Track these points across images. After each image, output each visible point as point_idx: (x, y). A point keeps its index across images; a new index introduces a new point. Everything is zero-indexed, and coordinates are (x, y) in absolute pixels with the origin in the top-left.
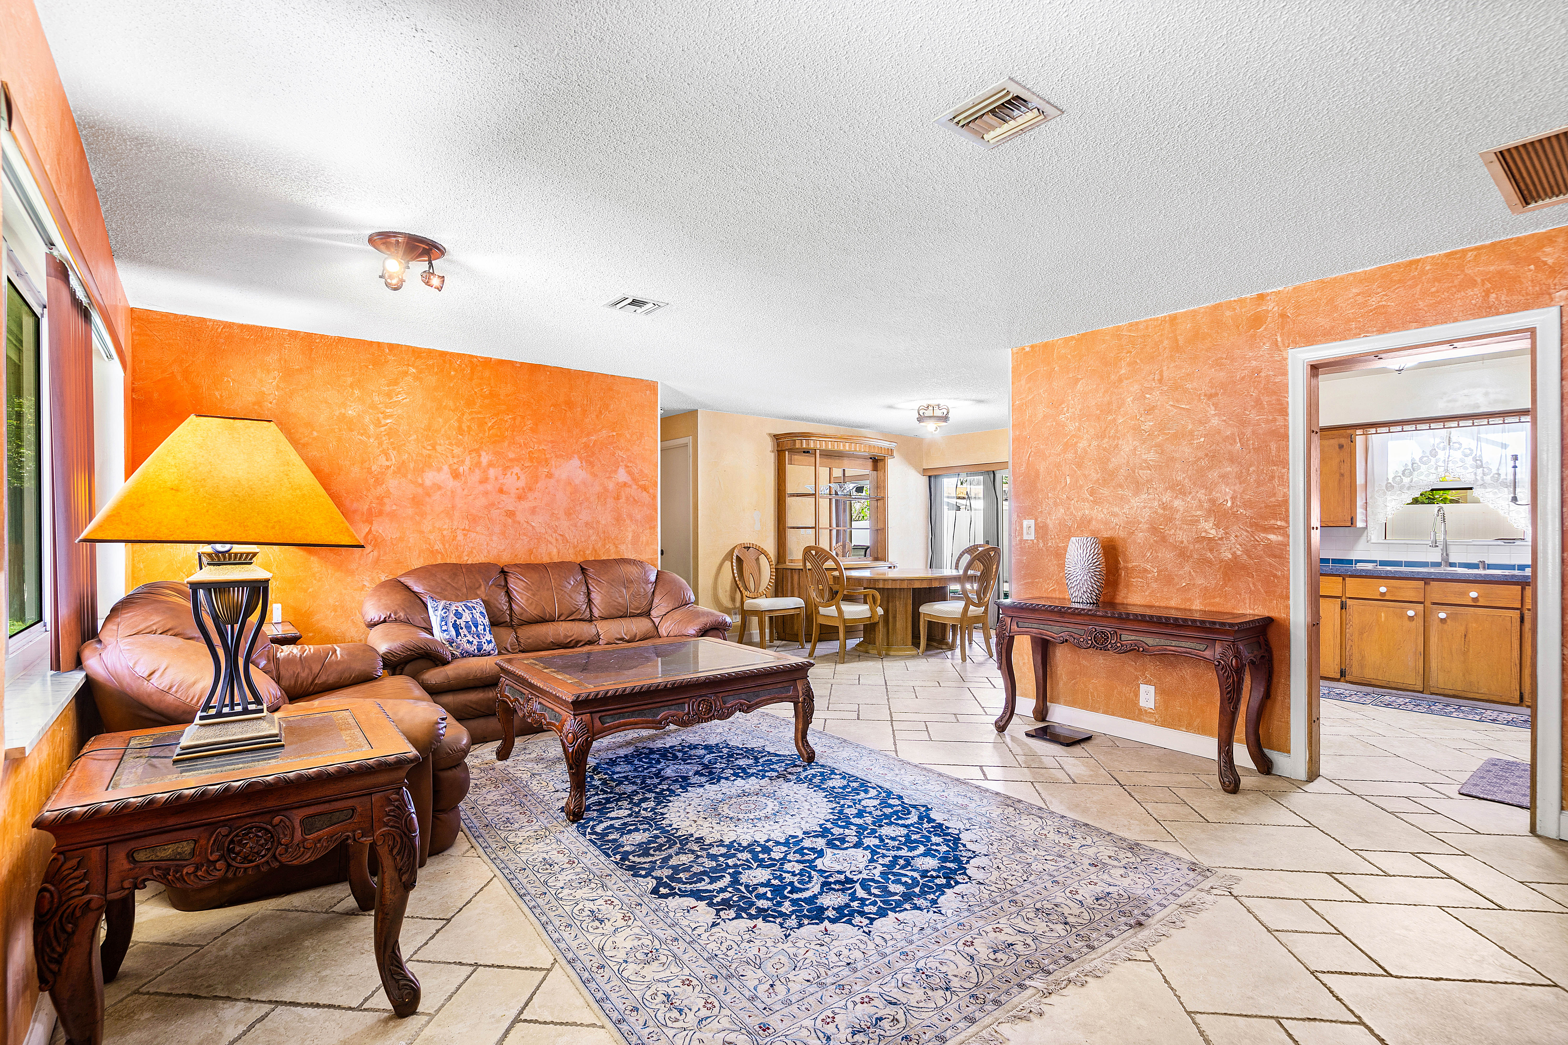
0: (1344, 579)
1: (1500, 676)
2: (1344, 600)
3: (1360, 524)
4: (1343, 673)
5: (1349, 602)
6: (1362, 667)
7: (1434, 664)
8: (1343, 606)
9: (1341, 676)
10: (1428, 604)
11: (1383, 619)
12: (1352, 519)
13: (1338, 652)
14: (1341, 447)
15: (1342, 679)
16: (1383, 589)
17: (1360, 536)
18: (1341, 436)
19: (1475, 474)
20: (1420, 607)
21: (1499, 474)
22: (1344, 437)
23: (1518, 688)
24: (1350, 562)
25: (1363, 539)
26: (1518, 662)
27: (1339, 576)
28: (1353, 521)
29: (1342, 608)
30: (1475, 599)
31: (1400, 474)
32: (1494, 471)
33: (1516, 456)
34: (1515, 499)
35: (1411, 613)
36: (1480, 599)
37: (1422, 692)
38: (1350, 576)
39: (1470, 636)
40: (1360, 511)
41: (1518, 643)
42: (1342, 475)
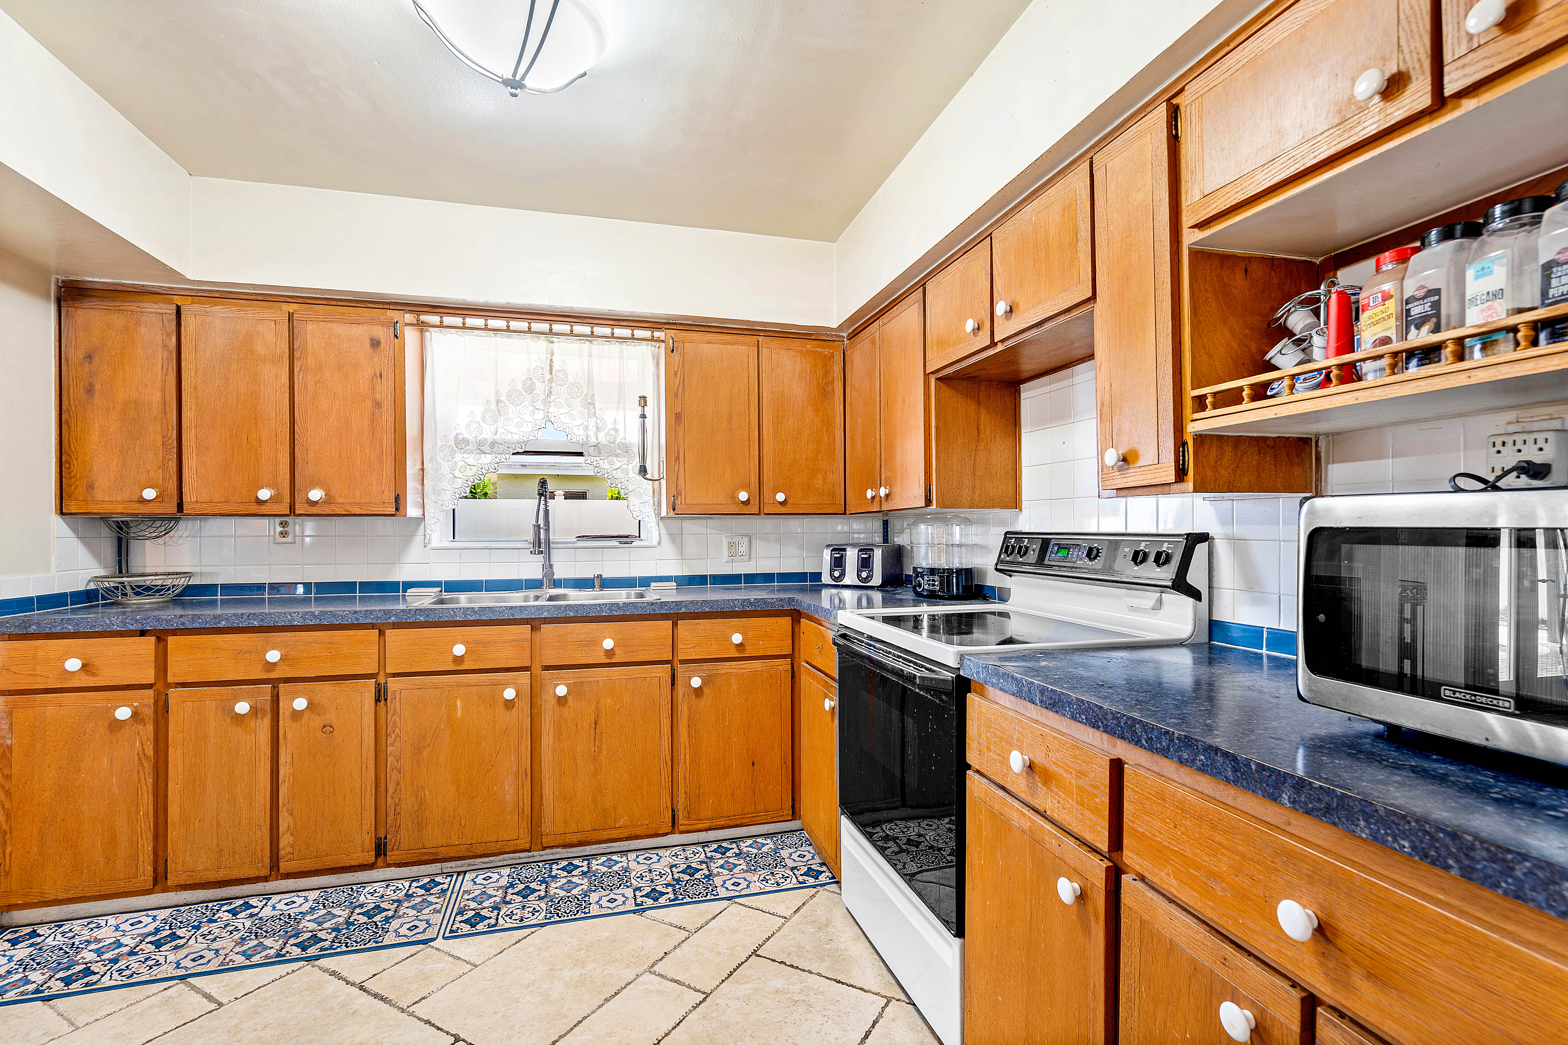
0: (382, 633)
1: (645, 788)
2: (382, 680)
3: (412, 511)
4: (380, 848)
5: (393, 685)
6: (420, 825)
7: (548, 790)
8: (381, 695)
9: (378, 855)
10: (536, 669)
11: (459, 713)
12: (397, 499)
13: (370, 803)
14: (375, 344)
15: (380, 860)
16: (459, 650)
17: (412, 536)
18: (373, 321)
19: (586, 428)
20: (524, 678)
21: (616, 431)
22: (382, 324)
23: (669, 805)
24: (393, 586)
25: (418, 539)
26: (668, 757)
27: (373, 626)
28: (399, 502)
29: (377, 700)
30: (610, 653)
31: (478, 419)
32: (610, 426)
33: (644, 398)
34: (643, 470)
35: (509, 693)
36: (617, 651)
37: (529, 851)
38: (395, 626)
39: (602, 722)
40: (412, 484)
41: (669, 723)
42: (378, 405)
